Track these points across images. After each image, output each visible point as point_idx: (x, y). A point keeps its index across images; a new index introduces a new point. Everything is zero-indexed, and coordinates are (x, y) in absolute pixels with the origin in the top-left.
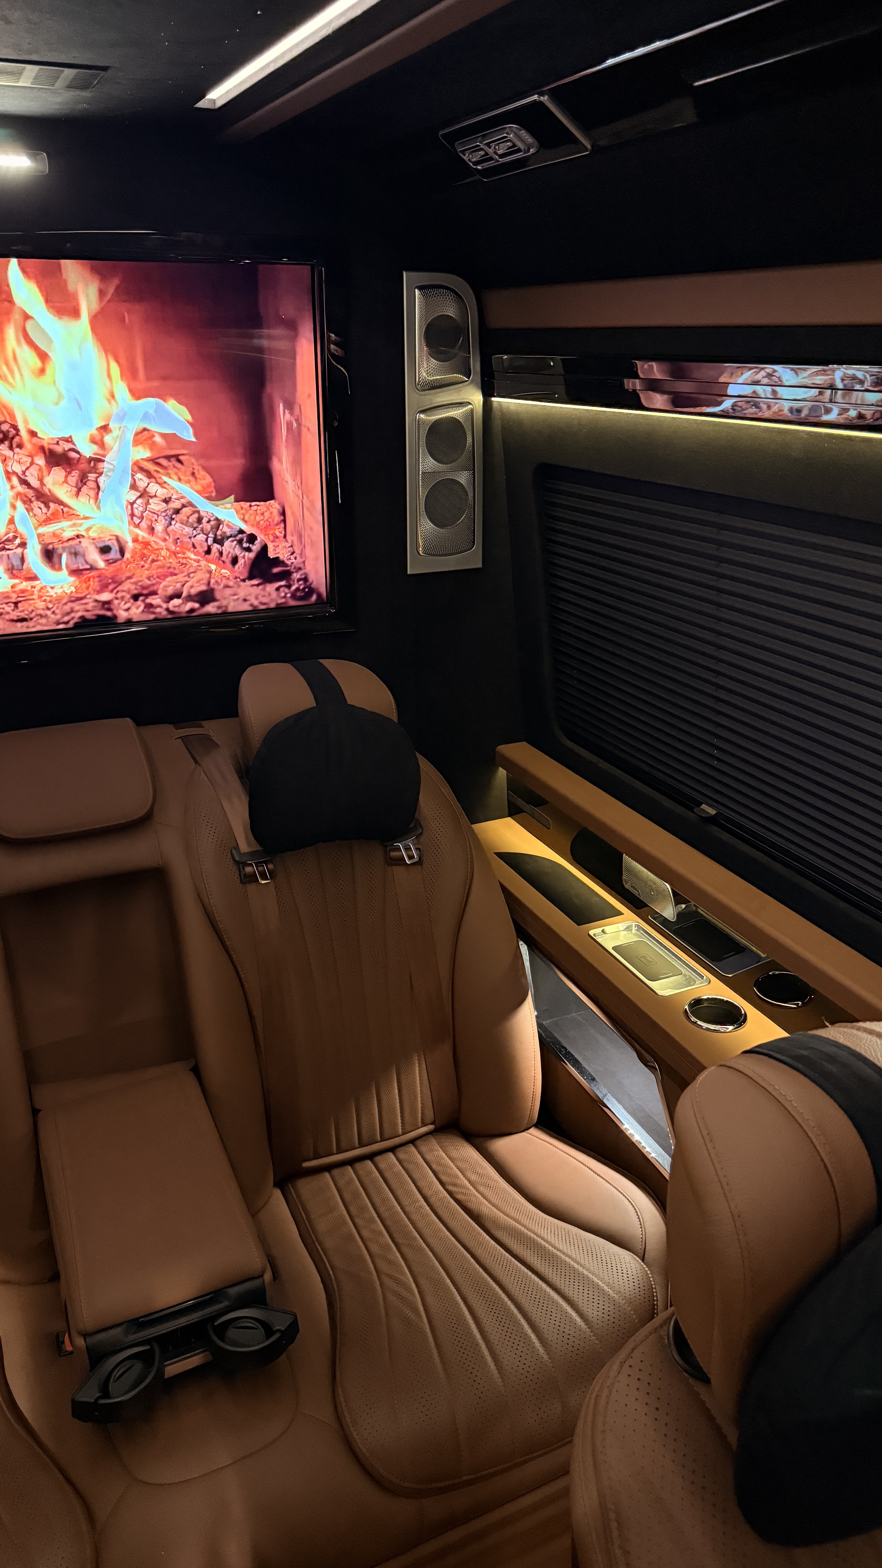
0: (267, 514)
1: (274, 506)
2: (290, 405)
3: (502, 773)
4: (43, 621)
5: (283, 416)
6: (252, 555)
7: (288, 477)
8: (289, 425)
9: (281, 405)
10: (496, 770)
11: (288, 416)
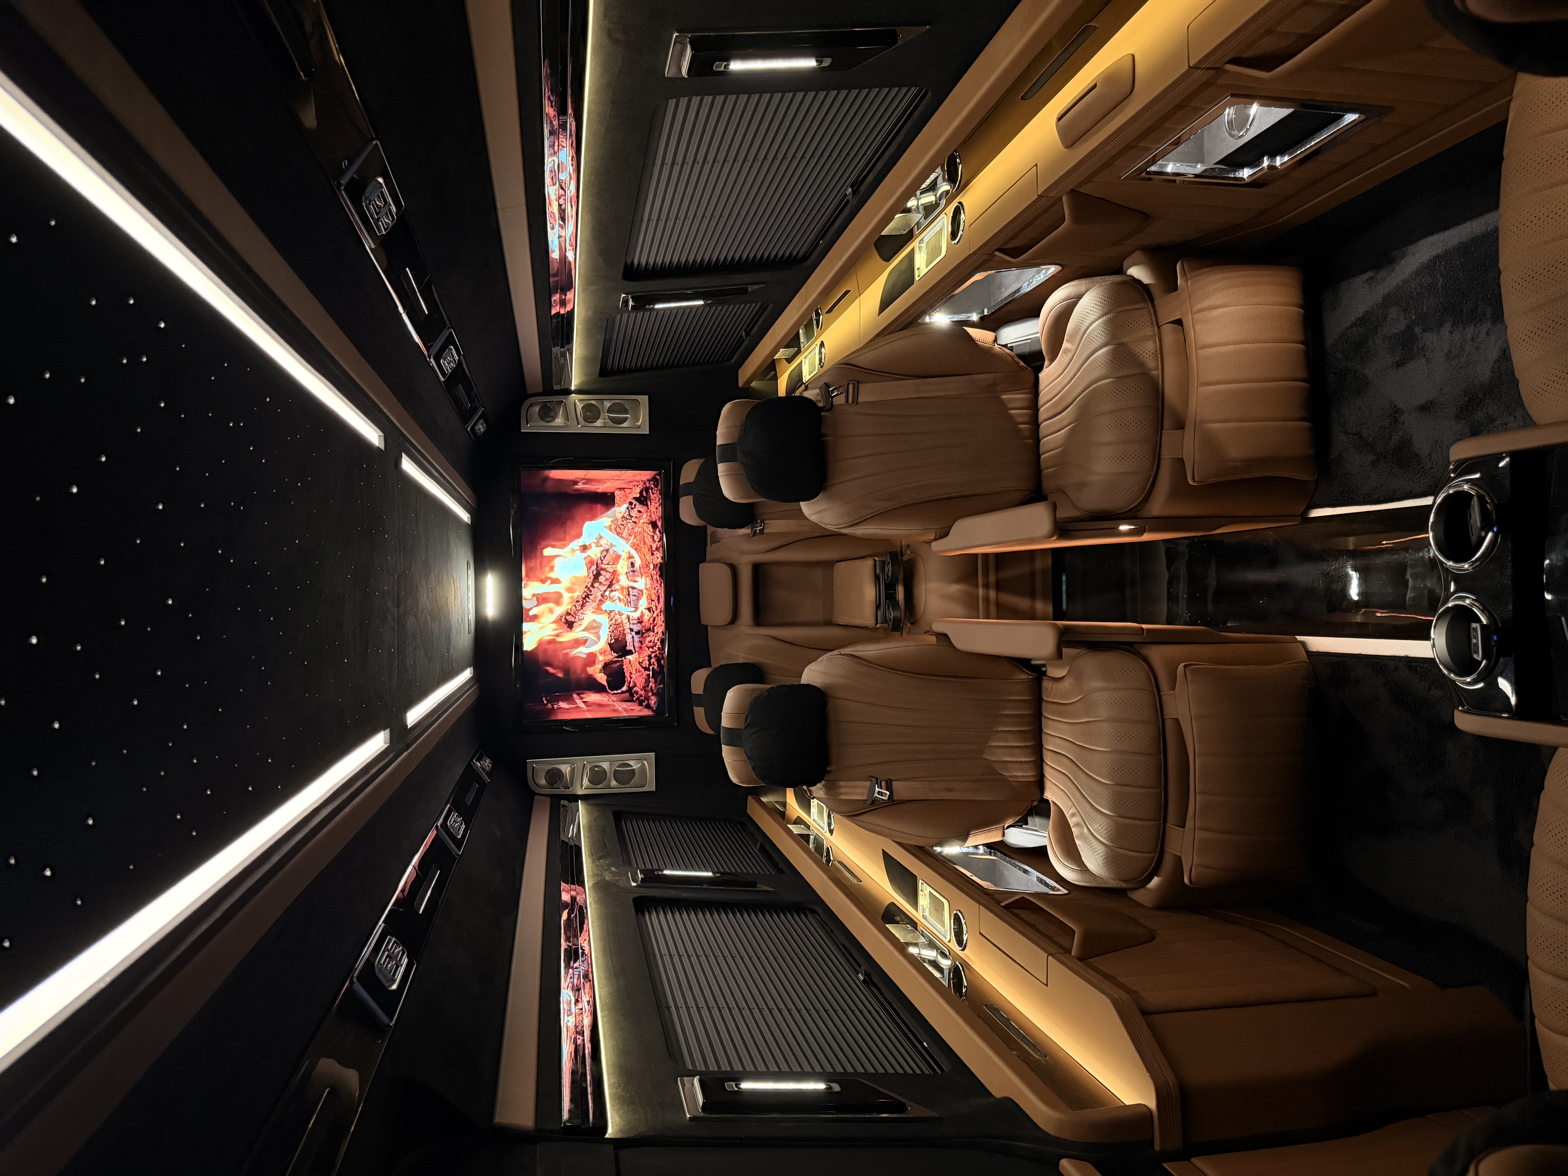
0: (621, 496)
1: (617, 493)
2: (576, 483)
3: (753, 384)
4: (660, 591)
5: (580, 486)
6: (638, 504)
7: (605, 486)
8: (584, 483)
9: (576, 487)
10: (752, 387)
11: (580, 484)
